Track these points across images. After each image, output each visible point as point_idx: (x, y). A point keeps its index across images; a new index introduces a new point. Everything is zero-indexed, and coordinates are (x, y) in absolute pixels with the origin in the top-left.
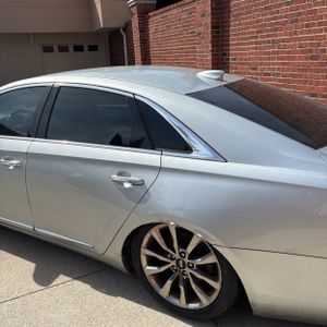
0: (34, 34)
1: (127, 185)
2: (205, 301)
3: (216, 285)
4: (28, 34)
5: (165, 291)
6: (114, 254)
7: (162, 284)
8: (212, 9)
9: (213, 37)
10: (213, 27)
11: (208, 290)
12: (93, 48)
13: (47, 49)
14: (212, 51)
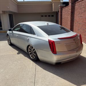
0: (40, 13)
3: (35, 55)
4: (38, 13)
8: (71, 8)
9: (71, 15)
10: (71, 12)
12: (52, 16)
13: (42, 16)
14: (71, 18)
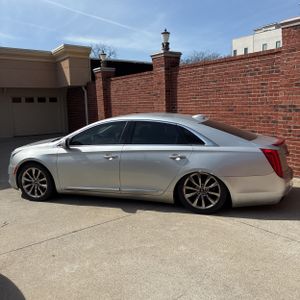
1: (178, 159)
2: (213, 203)
3: (218, 195)
5: (195, 204)
6: (168, 194)
7: (193, 202)
11: (214, 198)
12: (53, 100)
13: (16, 100)
